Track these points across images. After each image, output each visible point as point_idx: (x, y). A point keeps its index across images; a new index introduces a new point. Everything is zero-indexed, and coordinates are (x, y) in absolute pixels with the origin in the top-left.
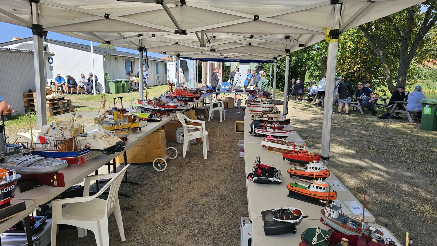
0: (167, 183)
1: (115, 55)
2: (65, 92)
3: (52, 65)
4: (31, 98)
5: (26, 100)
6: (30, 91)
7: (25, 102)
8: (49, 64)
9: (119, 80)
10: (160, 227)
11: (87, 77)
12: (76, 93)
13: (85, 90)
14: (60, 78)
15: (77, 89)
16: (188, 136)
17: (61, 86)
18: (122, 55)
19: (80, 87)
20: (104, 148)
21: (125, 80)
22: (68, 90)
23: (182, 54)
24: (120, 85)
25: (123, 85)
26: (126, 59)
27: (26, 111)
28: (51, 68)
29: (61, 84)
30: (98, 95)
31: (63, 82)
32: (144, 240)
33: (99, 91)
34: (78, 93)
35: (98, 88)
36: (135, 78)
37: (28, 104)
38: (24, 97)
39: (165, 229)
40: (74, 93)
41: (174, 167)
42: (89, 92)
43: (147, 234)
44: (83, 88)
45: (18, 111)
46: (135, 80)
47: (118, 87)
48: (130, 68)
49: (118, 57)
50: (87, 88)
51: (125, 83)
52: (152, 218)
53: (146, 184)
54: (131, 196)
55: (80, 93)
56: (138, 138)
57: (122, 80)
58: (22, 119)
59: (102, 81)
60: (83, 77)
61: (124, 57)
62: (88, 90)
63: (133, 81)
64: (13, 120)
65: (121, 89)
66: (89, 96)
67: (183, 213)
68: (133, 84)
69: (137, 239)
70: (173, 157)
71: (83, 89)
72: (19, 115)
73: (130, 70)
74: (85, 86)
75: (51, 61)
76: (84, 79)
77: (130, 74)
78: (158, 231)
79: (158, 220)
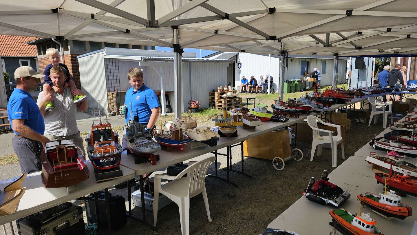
0: (278, 182)
1: (291, 57)
2: (247, 91)
3: (240, 69)
4: (213, 96)
5: (210, 98)
6: (214, 91)
7: (210, 99)
8: (238, 68)
9: (292, 80)
10: (244, 220)
11: (265, 78)
12: (255, 92)
13: (262, 89)
14: (245, 80)
15: (256, 89)
16: (318, 140)
17: (245, 87)
18: (298, 57)
19: (259, 87)
20: (201, 140)
21: (298, 80)
22: (250, 89)
23: (341, 53)
24: (292, 85)
25: (296, 84)
26: (302, 60)
27: (210, 106)
28: (239, 73)
29: (245, 85)
30: (272, 94)
31: (246, 83)
32: (225, 227)
33: (273, 90)
34: (256, 92)
35: (272, 87)
36: (309, 78)
37: (212, 101)
38: (210, 95)
39: (247, 223)
40: (253, 92)
41: (294, 169)
42: (265, 91)
43: (231, 223)
44: (261, 87)
45: (204, 106)
46: (309, 80)
47: (290, 87)
48: (306, 68)
49: (294, 59)
50: (264, 88)
51: (297, 83)
52: (244, 211)
53: (260, 179)
54: (239, 186)
55: (258, 92)
56: (248, 135)
57: (295, 80)
58: (205, 112)
59: (276, 81)
60: (262, 78)
61: (300, 59)
62: (264, 90)
63: (306, 81)
64: (199, 112)
65: (293, 89)
66: (264, 94)
67: (273, 214)
68: (307, 84)
69: (220, 224)
70: (298, 159)
71: (260, 89)
72: (204, 109)
73: (306, 70)
74: (262, 86)
75: (240, 66)
76: (262, 80)
77: (306, 74)
78: (241, 223)
79: (248, 213)
